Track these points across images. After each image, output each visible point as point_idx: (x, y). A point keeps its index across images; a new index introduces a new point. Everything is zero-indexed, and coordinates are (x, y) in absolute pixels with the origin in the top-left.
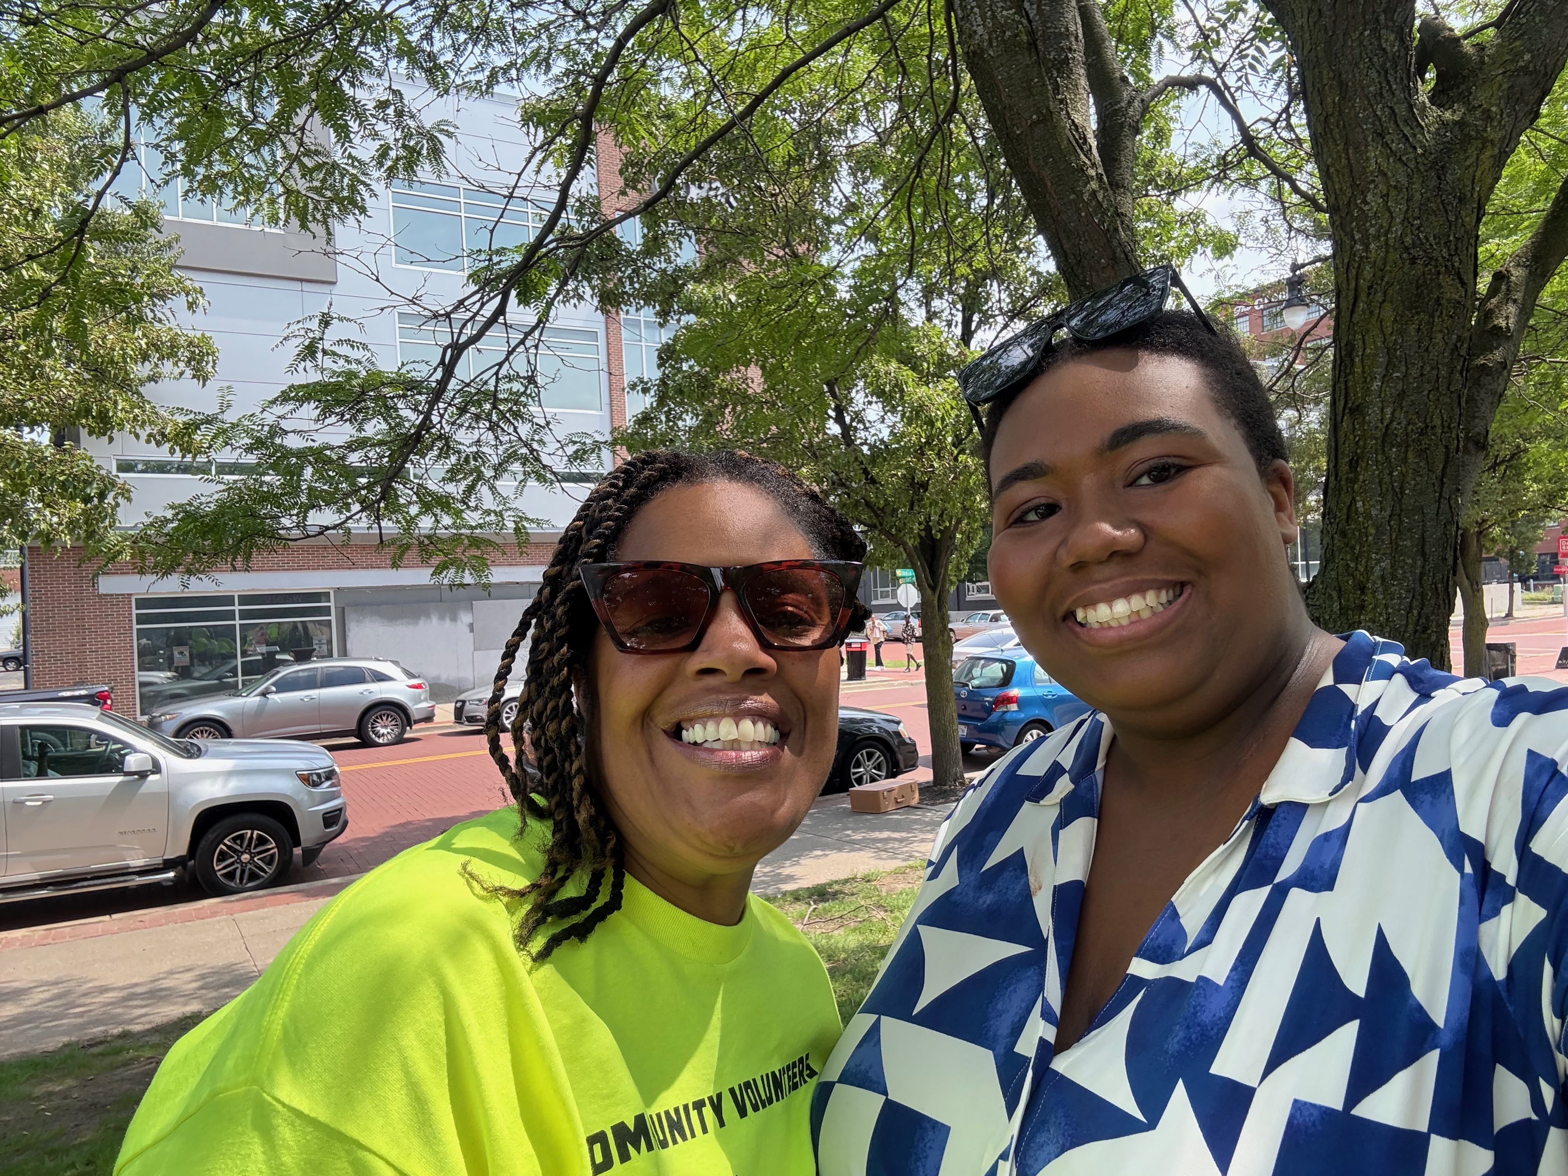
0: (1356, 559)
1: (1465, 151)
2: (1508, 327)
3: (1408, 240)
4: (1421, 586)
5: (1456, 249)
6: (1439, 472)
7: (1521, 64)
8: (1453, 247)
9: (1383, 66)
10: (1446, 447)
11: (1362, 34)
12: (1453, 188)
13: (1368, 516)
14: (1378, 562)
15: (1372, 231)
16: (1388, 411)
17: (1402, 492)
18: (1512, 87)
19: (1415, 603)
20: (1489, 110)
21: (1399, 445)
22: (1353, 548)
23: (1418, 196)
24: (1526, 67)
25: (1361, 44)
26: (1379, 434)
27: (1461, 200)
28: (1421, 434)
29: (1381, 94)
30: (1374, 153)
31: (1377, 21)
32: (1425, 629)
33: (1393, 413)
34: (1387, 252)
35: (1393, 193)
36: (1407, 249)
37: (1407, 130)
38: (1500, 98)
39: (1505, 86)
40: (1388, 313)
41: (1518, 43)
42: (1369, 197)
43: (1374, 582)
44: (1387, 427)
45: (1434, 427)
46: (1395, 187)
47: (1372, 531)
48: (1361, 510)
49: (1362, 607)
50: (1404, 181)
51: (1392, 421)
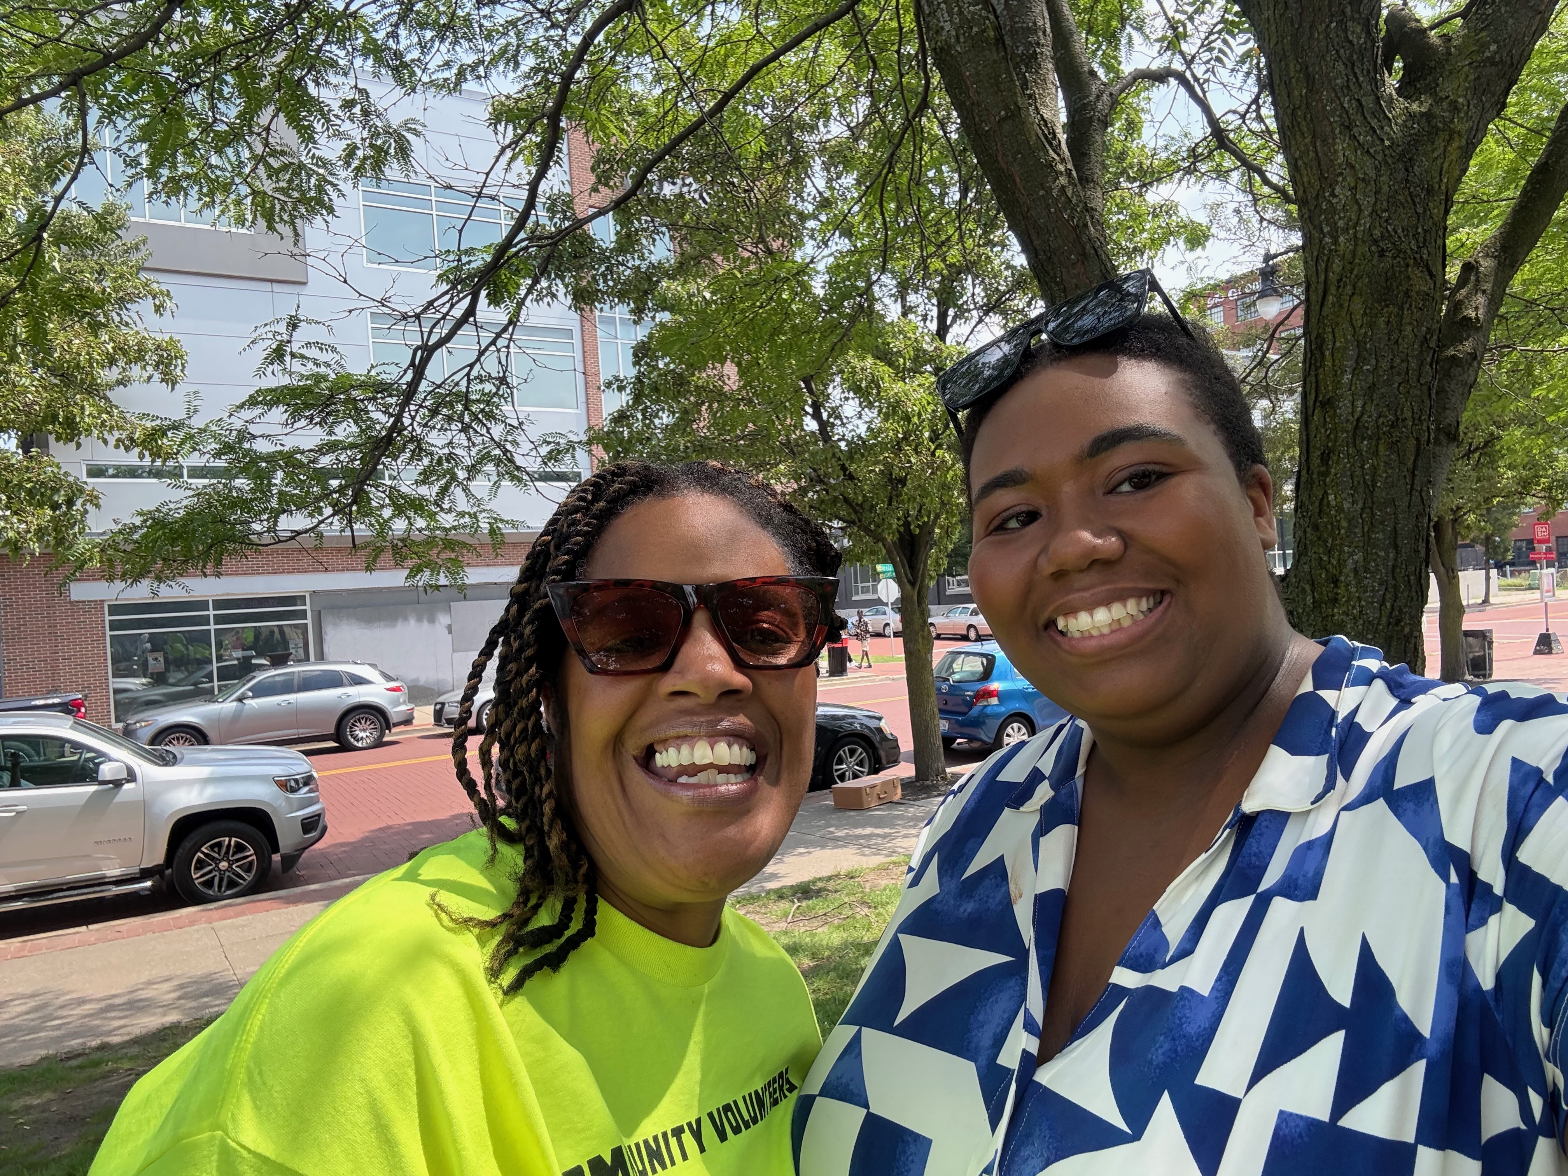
0: (1329, 552)
1: (1433, 143)
2: (1477, 318)
3: (1377, 233)
4: (1394, 578)
5: (1425, 240)
6: (1410, 464)
7: (1487, 54)
8: (1421, 239)
9: (1350, 59)
10: (1417, 439)
11: (1328, 26)
12: (1421, 181)
13: (1340, 509)
14: (1351, 554)
15: (1341, 223)
16: (1359, 403)
17: (1374, 485)
18: (1478, 78)
19: (1388, 596)
20: (1456, 101)
21: (1370, 438)
22: (1326, 541)
23: (1385, 188)
24: (1493, 57)
25: (1327, 36)
26: (1350, 427)
27: (1430, 191)
28: (1392, 426)
29: (1348, 87)
30: (1341, 146)
31: (1343, 12)
32: (1398, 622)
33: (1363, 407)
34: (1356, 245)
35: (1361, 185)
36: (1375, 242)
37: (1374, 123)
38: (1467, 89)
39: (1472, 77)
40: (1358, 306)
41: (1484, 34)
42: (1338, 190)
43: (1347, 576)
44: (1358, 420)
45: (1405, 420)
46: (1363, 180)
47: (1344, 524)
48: (1333, 503)
49: (1335, 600)
50: (1372, 174)
51: (1362, 414)
